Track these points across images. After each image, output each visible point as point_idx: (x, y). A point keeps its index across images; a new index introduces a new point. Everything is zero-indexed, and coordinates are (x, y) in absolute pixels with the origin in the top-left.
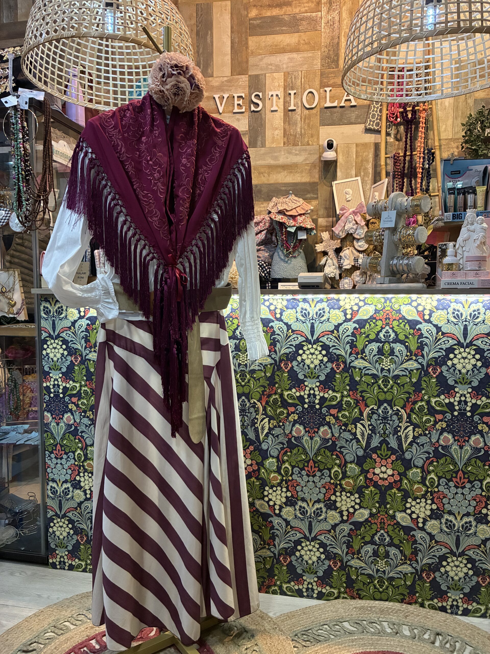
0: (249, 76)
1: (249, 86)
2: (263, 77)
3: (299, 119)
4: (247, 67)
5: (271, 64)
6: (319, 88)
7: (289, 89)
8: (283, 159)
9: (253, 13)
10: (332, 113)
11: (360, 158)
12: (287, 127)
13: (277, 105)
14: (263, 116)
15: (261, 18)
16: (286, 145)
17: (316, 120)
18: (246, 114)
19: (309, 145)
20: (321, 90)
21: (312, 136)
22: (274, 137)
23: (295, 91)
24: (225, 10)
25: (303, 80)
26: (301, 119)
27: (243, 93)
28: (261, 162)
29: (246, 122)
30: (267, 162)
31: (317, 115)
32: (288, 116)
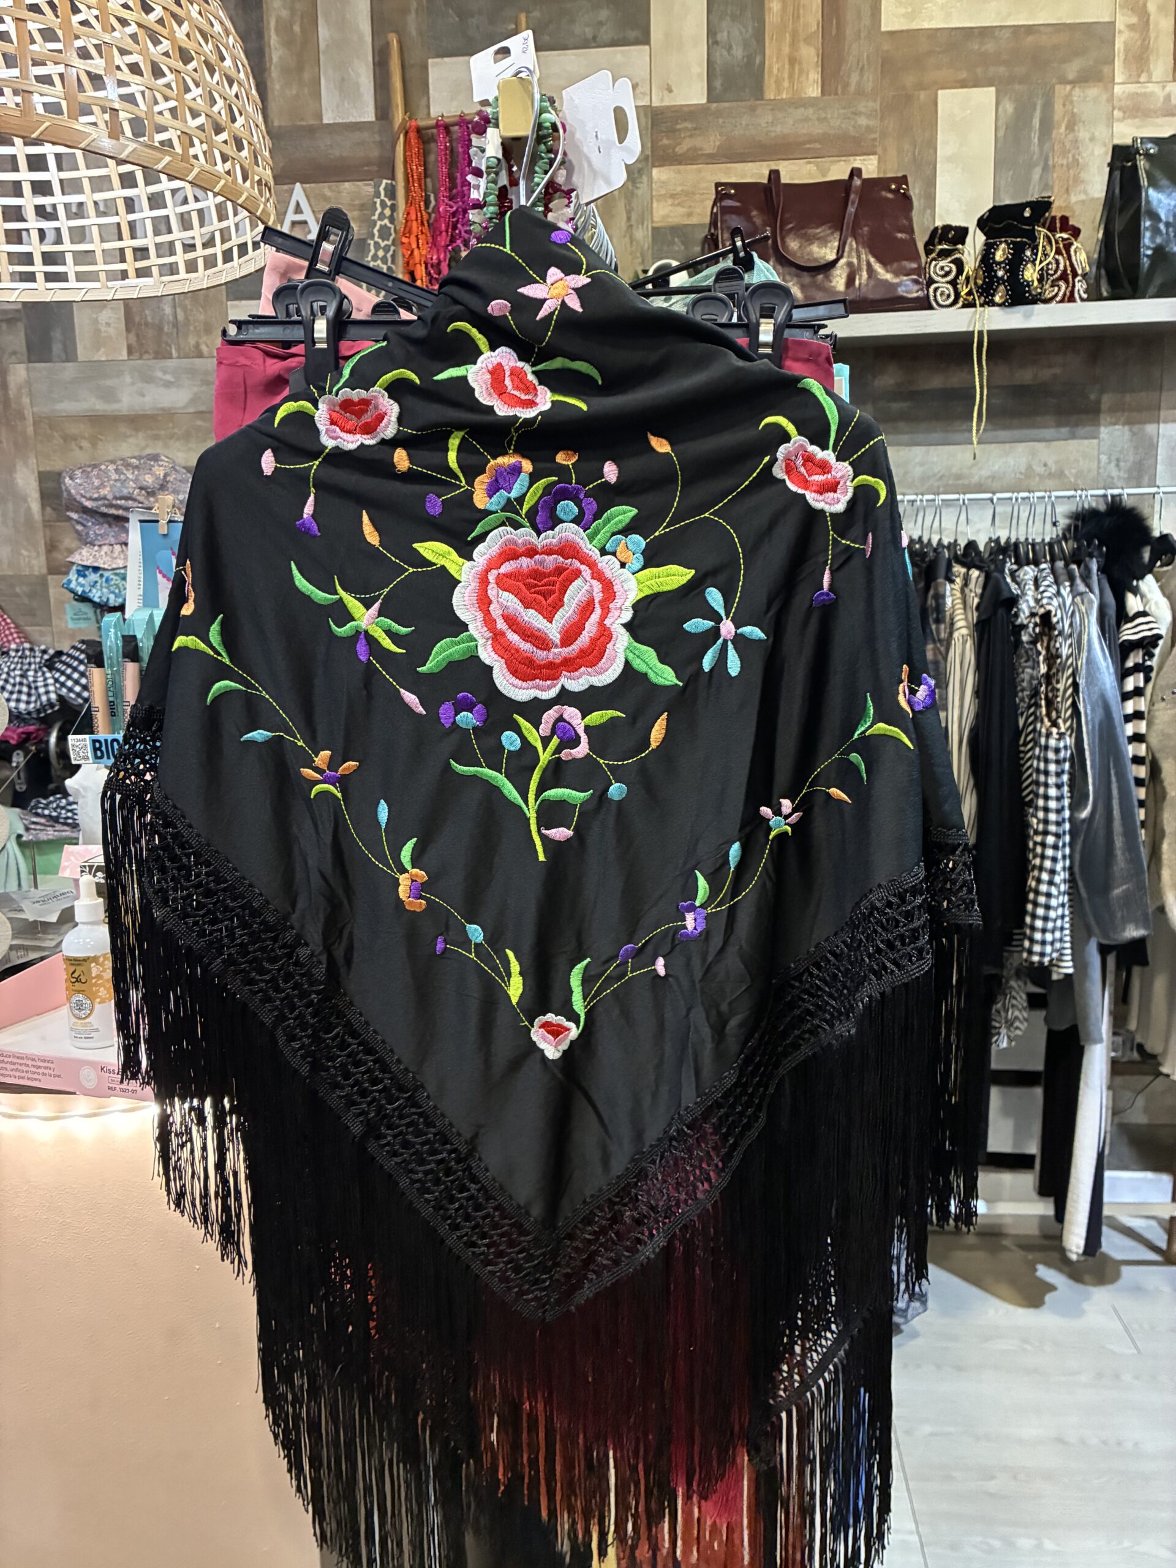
22: (98, 331)
28: (67, 407)
30: (85, 406)
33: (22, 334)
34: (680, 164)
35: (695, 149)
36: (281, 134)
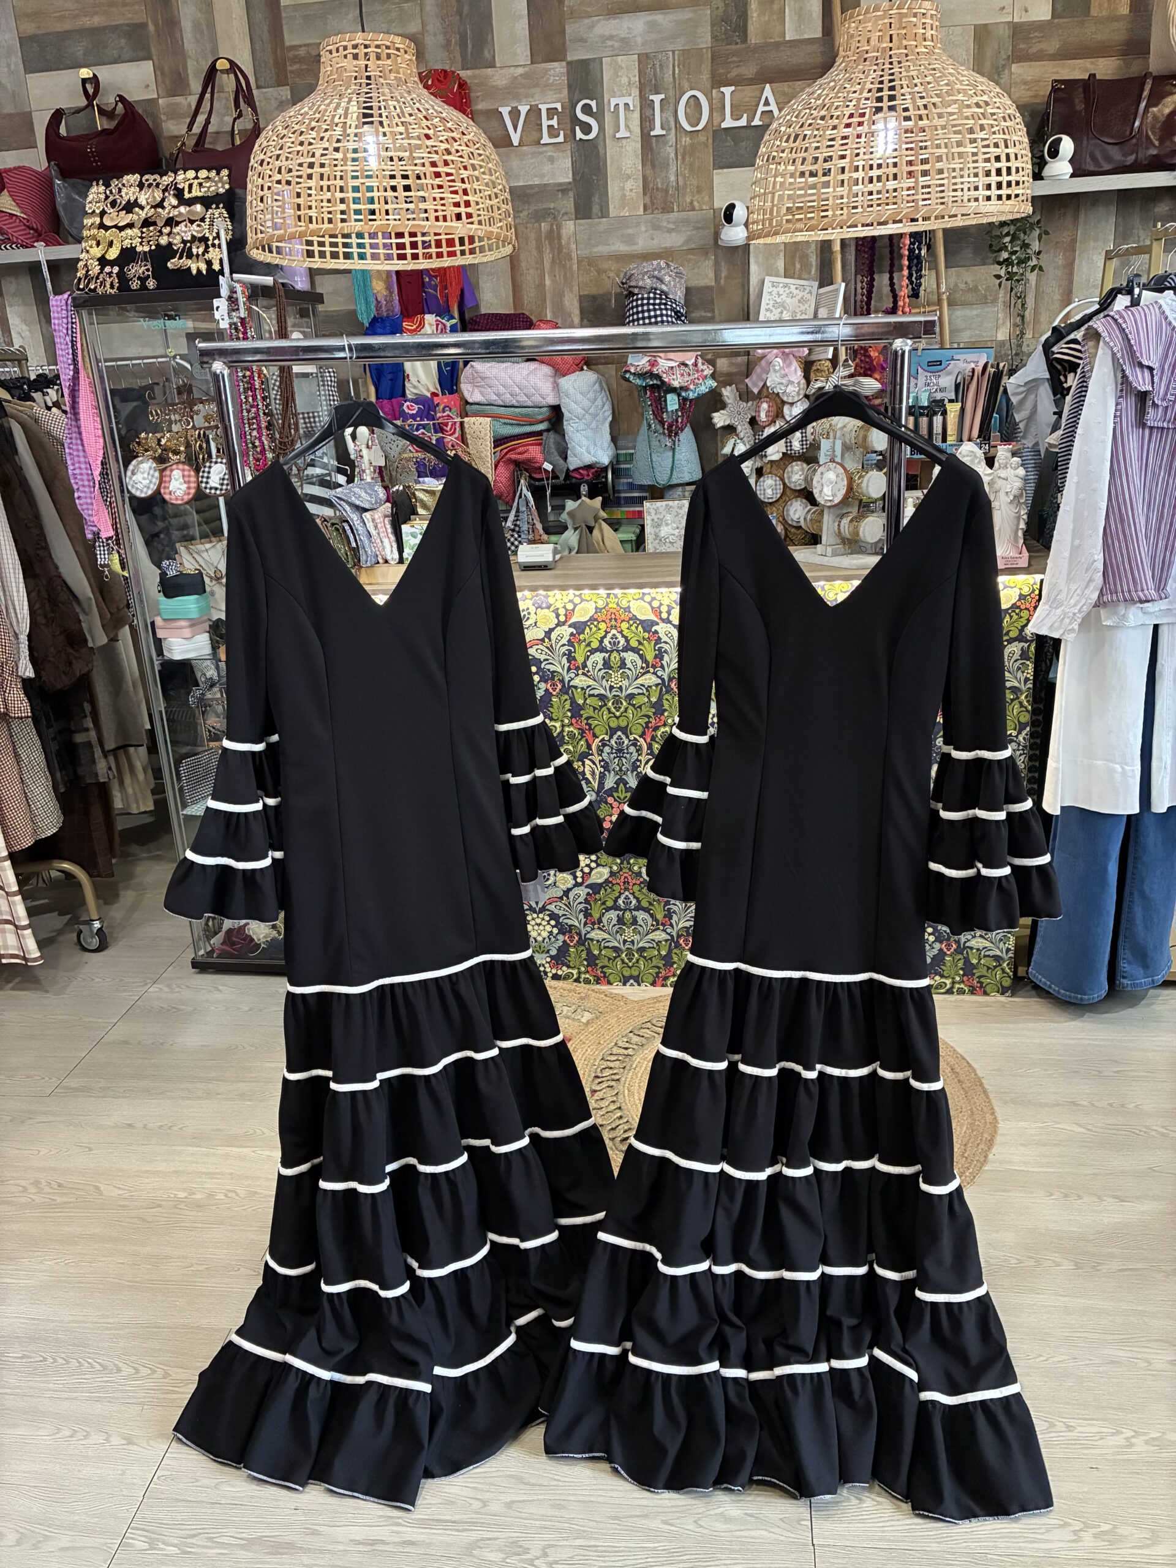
0: (569, 63)
1: (570, 86)
2: (597, 65)
3: (672, 155)
4: (564, 44)
5: (611, 38)
6: (708, 85)
7: (651, 92)
8: (645, 241)
10: (736, 141)
12: (649, 172)
13: (627, 126)
14: (601, 152)
16: (649, 211)
17: (708, 157)
18: (568, 146)
19: (693, 209)
20: (714, 94)
21: (699, 190)
22: (623, 195)
23: (663, 96)
25: (677, 71)
26: (676, 154)
27: (558, 100)
28: (601, 250)
29: (567, 163)
30: (613, 248)
31: (707, 146)
32: (651, 149)
33: (572, 199)
34: (1031, 60)
35: (1042, 50)
36: (757, 48)
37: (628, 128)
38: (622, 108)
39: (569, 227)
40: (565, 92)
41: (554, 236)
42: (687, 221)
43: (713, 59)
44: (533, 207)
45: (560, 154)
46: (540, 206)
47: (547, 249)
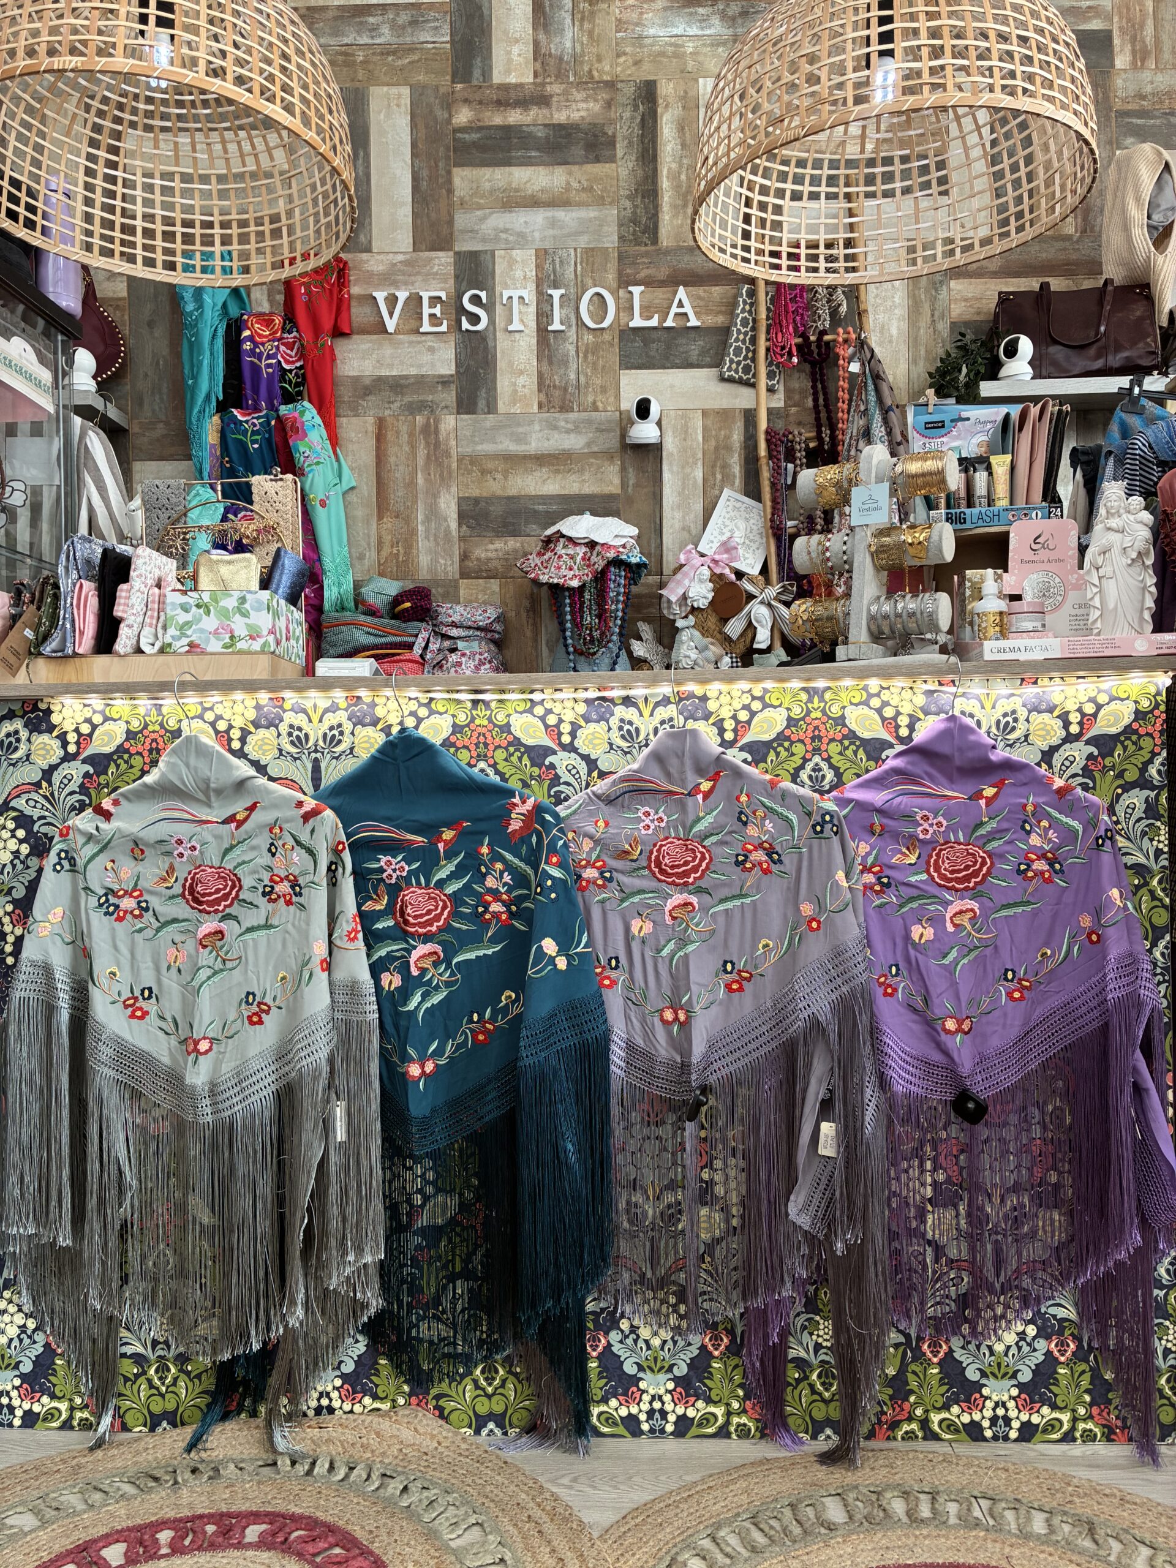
0: (456, 253)
1: (457, 277)
2: (488, 257)
3: (573, 353)
4: (451, 234)
5: (505, 231)
6: (615, 285)
7: (549, 287)
8: (538, 441)
9: (463, 116)
10: (646, 342)
11: (713, 443)
12: (545, 368)
13: (522, 321)
14: (491, 344)
15: (480, 129)
16: (545, 409)
17: (613, 357)
18: (452, 339)
19: (596, 410)
20: (622, 292)
21: (604, 390)
22: (515, 391)
23: (563, 291)
24: (398, 106)
25: (579, 268)
26: (577, 352)
27: (442, 290)
28: (487, 448)
29: (451, 354)
30: (500, 447)
31: (612, 345)
32: (548, 345)
33: (454, 393)
34: (971, 278)
36: (667, 252)
37: (523, 320)
38: (515, 301)
39: (449, 422)
40: (451, 282)
41: (430, 431)
42: (589, 422)
43: (620, 258)
44: (407, 399)
45: (442, 345)
46: (415, 398)
47: (421, 445)
